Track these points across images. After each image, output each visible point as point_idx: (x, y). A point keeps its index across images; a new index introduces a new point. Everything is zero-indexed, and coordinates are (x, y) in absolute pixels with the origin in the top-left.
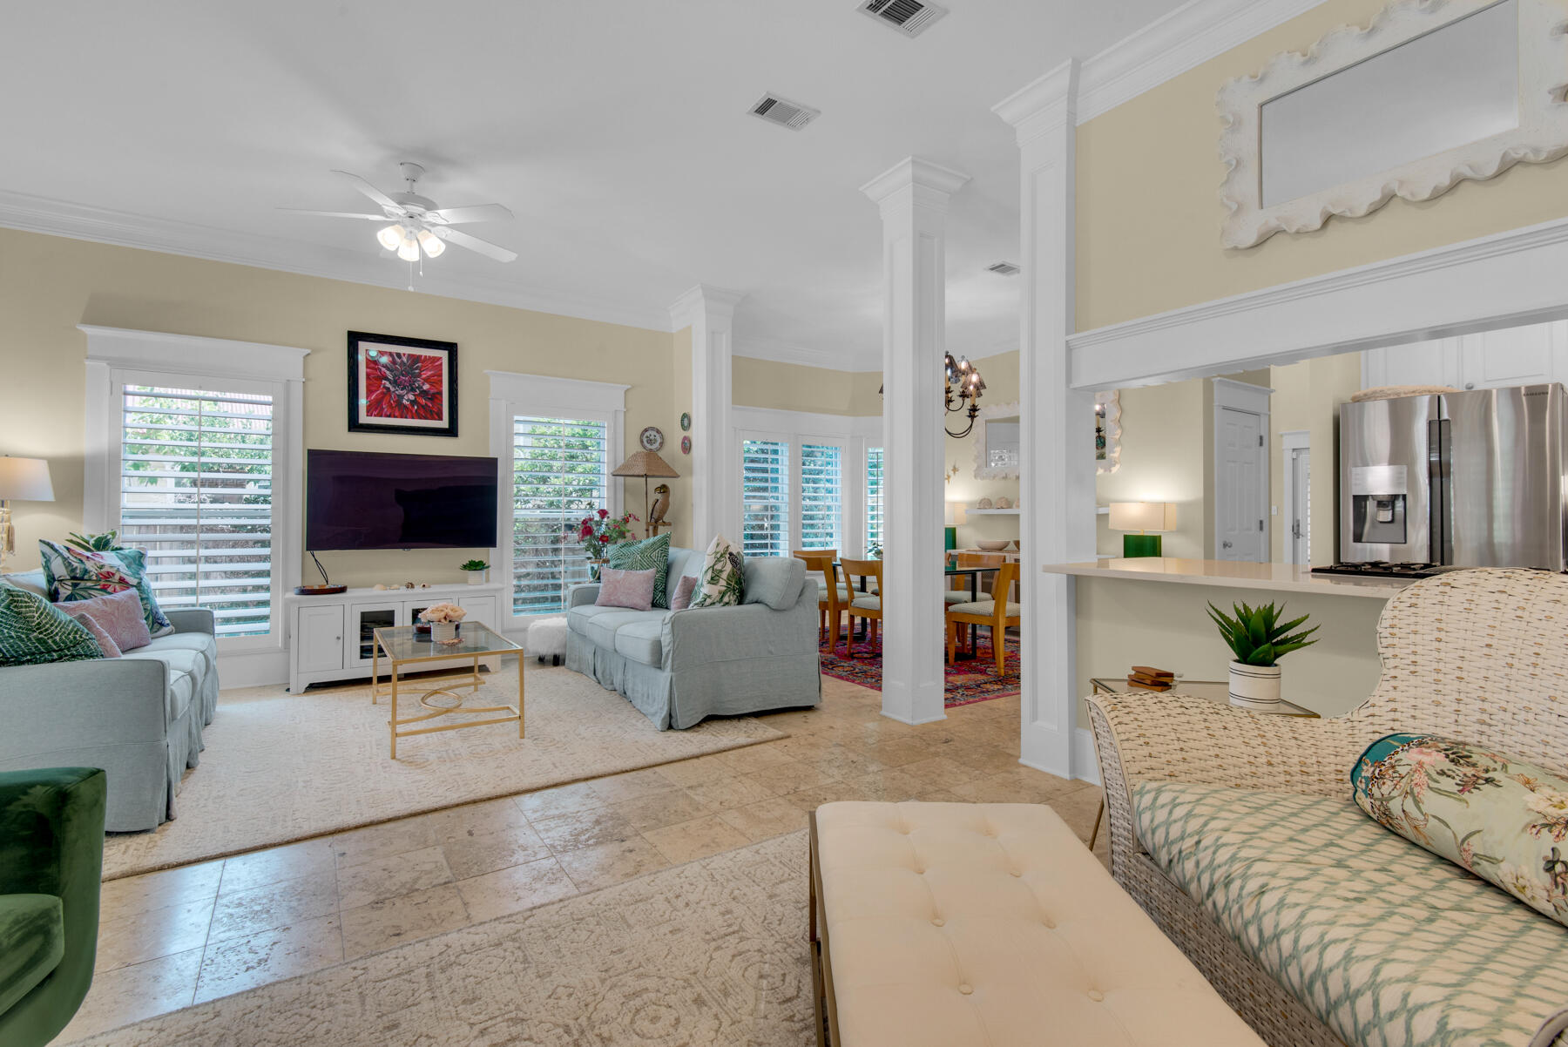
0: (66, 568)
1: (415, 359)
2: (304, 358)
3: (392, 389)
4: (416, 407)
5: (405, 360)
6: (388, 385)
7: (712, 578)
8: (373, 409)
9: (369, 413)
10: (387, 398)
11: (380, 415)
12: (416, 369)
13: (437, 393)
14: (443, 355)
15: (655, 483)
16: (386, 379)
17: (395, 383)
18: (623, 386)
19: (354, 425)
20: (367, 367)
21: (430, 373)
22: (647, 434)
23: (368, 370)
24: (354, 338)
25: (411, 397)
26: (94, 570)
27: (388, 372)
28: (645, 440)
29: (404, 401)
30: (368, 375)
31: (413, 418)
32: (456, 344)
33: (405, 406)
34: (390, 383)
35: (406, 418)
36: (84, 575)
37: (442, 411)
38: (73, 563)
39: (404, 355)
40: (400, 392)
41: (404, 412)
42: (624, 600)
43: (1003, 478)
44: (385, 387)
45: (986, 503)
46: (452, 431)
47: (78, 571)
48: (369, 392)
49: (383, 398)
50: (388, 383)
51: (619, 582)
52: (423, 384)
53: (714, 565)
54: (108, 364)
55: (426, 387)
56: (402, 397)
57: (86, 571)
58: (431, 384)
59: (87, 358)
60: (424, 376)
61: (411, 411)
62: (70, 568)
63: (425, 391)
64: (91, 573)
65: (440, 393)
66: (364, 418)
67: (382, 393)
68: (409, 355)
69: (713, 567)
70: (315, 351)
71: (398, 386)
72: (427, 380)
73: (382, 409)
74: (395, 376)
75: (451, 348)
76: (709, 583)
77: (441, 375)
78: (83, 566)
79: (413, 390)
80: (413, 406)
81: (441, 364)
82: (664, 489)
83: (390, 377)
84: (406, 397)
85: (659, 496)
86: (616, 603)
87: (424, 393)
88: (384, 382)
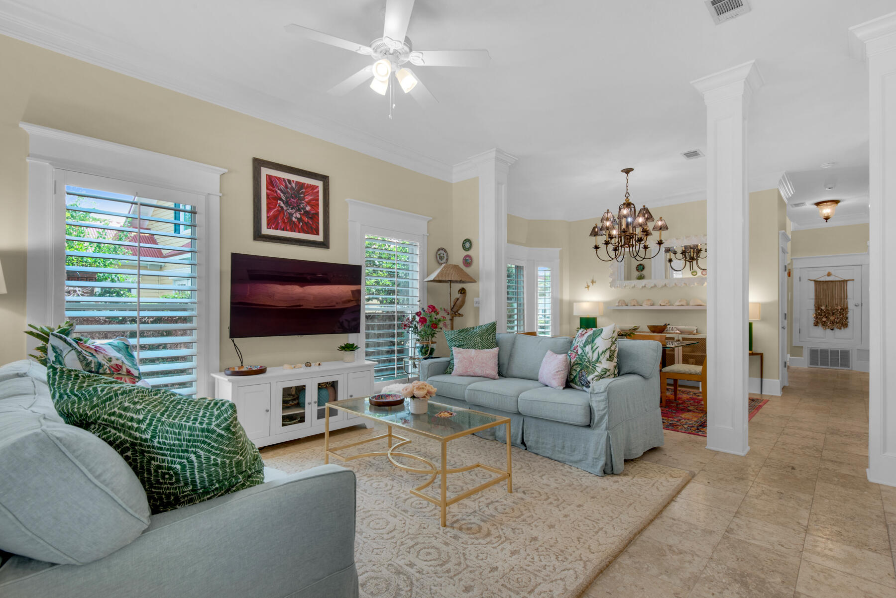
0: (81, 362)
1: (301, 185)
2: (221, 176)
3: (285, 208)
4: (301, 224)
5: (294, 186)
6: (282, 205)
7: (610, 357)
8: (272, 223)
9: (269, 226)
10: (282, 215)
11: (276, 228)
12: (302, 193)
13: (316, 214)
14: (319, 184)
15: (457, 287)
16: (281, 200)
17: (287, 203)
18: (428, 218)
19: (258, 236)
20: (268, 189)
21: (310, 198)
22: (439, 252)
23: (269, 191)
24: (258, 164)
25: (298, 216)
26: (106, 364)
27: (282, 194)
28: (438, 256)
29: (293, 219)
30: (268, 195)
31: (299, 232)
32: (328, 177)
33: (294, 222)
34: (284, 203)
35: (295, 232)
36: (99, 369)
37: (318, 228)
38: (88, 357)
39: (293, 181)
40: (290, 211)
41: (293, 227)
42: (479, 371)
43: (632, 287)
44: (280, 206)
45: (623, 302)
46: (325, 245)
47: (93, 365)
48: (269, 209)
49: (279, 214)
50: (282, 203)
51: (473, 358)
52: (306, 206)
53: (611, 347)
54: (50, 164)
55: (308, 208)
56: (291, 215)
57: (100, 365)
58: (312, 206)
59: (29, 156)
60: (307, 200)
61: (298, 227)
62: (85, 363)
63: (307, 211)
64: (105, 367)
65: (317, 214)
66: (265, 231)
67: (278, 210)
68: (297, 182)
69: (610, 348)
70: (230, 171)
71: (289, 206)
72: (308, 203)
73: (278, 224)
74: (287, 198)
75: (325, 179)
76: (608, 360)
77: (318, 200)
78: (96, 360)
79: (299, 210)
80: (300, 223)
81: (318, 192)
82: (463, 291)
83: (284, 199)
84: (294, 215)
85: (458, 295)
86: (472, 374)
87: (307, 213)
88: (279, 202)
